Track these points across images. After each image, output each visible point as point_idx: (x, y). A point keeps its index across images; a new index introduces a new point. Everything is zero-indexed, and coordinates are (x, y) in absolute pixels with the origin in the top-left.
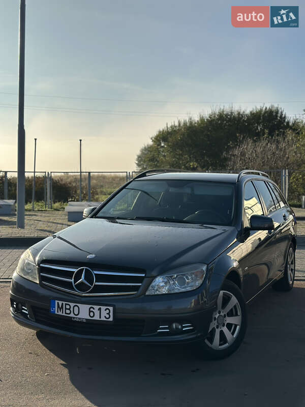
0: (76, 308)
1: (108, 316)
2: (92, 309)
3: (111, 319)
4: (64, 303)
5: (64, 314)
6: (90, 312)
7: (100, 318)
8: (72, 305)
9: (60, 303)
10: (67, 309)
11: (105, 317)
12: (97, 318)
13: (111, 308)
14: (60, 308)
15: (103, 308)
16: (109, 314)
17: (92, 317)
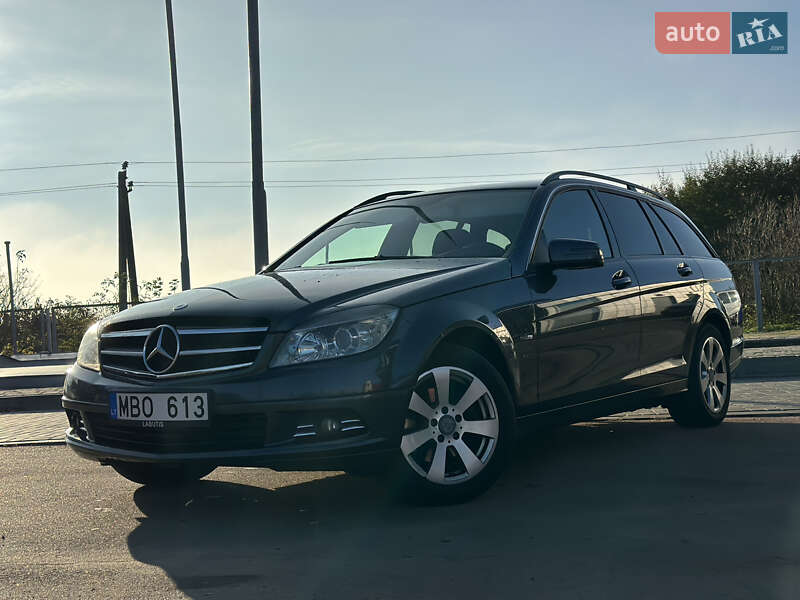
0: (147, 402)
1: (199, 412)
2: (172, 402)
3: (205, 417)
4: (129, 395)
5: (130, 418)
6: (170, 406)
7: (187, 417)
8: (141, 397)
9: (123, 396)
10: (135, 407)
11: (195, 413)
12: (181, 417)
13: (204, 396)
14: (124, 407)
15: (191, 397)
16: (201, 407)
17: (173, 416)
